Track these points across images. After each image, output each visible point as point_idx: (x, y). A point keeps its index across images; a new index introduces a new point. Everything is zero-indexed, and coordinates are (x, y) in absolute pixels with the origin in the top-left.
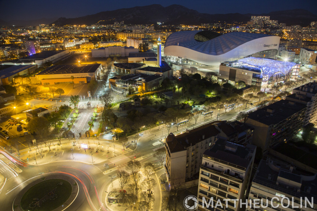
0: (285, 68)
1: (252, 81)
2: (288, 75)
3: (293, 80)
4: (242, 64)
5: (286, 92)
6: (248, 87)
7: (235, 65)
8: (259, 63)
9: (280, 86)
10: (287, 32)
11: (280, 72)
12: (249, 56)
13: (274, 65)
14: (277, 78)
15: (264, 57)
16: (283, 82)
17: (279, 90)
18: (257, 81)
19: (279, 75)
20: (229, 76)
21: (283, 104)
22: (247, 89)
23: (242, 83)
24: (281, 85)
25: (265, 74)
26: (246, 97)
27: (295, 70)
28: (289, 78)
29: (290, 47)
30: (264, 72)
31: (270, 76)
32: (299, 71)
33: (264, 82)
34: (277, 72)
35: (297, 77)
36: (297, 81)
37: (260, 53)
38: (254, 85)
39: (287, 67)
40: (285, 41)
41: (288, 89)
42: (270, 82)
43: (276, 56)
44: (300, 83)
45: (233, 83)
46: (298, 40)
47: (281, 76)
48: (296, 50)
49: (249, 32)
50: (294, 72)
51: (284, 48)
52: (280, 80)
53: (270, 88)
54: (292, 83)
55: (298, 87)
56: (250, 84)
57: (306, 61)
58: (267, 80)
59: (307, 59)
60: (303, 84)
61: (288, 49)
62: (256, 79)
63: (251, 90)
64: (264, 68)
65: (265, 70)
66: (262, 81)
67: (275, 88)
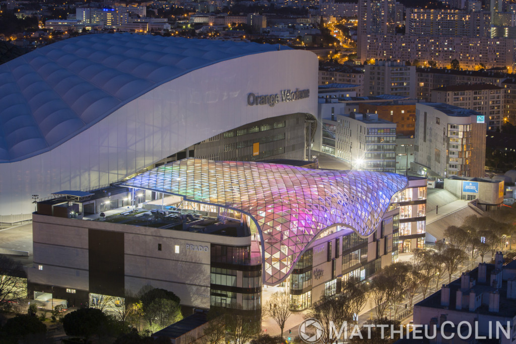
0: (362, 205)
1: (213, 287)
2: (378, 236)
3: (407, 258)
4: (149, 202)
6: (196, 318)
7: (114, 206)
8: (236, 188)
9: (353, 296)
10: (346, 29)
11: (342, 225)
12: (181, 156)
13: (307, 192)
14: (333, 255)
15: (256, 153)
16: (362, 273)
17: (349, 320)
18: (240, 285)
19: (337, 240)
20: (91, 270)
22: (195, 332)
23: (164, 301)
24: (356, 290)
25: (271, 244)
27: (408, 211)
28: (385, 253)
29: (371, 98)
30: (266, 232)
31: (298, 251)
32: (428, 211)
33: (273, 284)
34: (328, 227)
35: (422, 243)
36: (424, 265)
37: (235, 135)
38: (224, 305)
39: (369, 200)
40: (344, 71)
41: (391, 309)
42: (301, 281)
43: (314, 149)
44: (438, 273)
45: (117, 306)
46: (398, 66)
47: (351, 247)
48: (397, 112)
49: (168, 34)
50: (403, 218)
51: (342, 105)
52: (346, 266)
53: (305, 312)
54: (405, 276)
55: (434, 291)
56: (204, 300)
57: (447, 162)
58: (284, 271)
59: (450, 156)
60: (452, 276)
61: (363, 109)
62: (229, 271)
63: (215, 332)
64: (262, 214)
65: (270, 224)
66: (261, 278)
67: (332, 310)
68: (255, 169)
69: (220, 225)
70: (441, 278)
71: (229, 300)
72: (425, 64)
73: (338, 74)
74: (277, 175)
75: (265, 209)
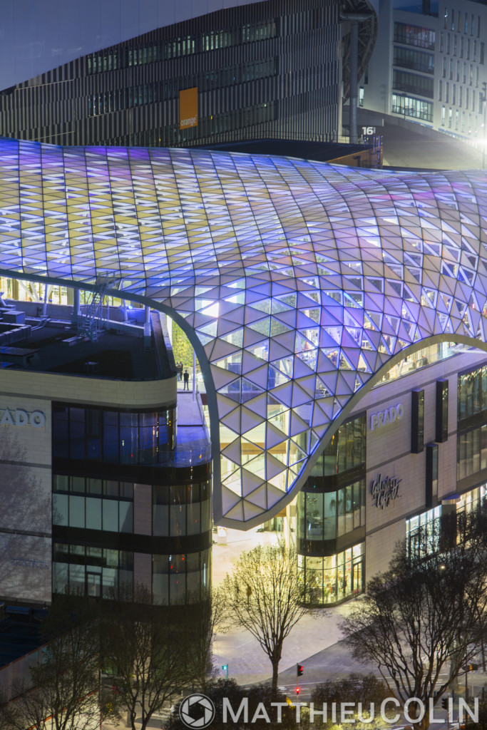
1: (62, 534)
6: (10, 633)
11: (456, 338)
13: (347, 239)
14: (429, 432)
15: (189, 122)
18: (143, 528)
19: (441, 385)
25: (239, 401)
30: (221, 364)
31: (319, 420)
33: (244, 524)
34: (413, 347)
37: (123, 66)
38: (94, 592)
42: (330, 513)
43: (367, 107)
52: (468, 467)
53: (346, 610)
56: (34, 578)
58: (280, 482)
62: (111, 486)
63: (68, 676)
64: (210, 309)
65: (234, 338)
66: (210, 503)
67: (427, 602)
68: (185, 170)
69: (80, 343)
71: (109, 576)
74: (254, 189)
75: (219, 292)
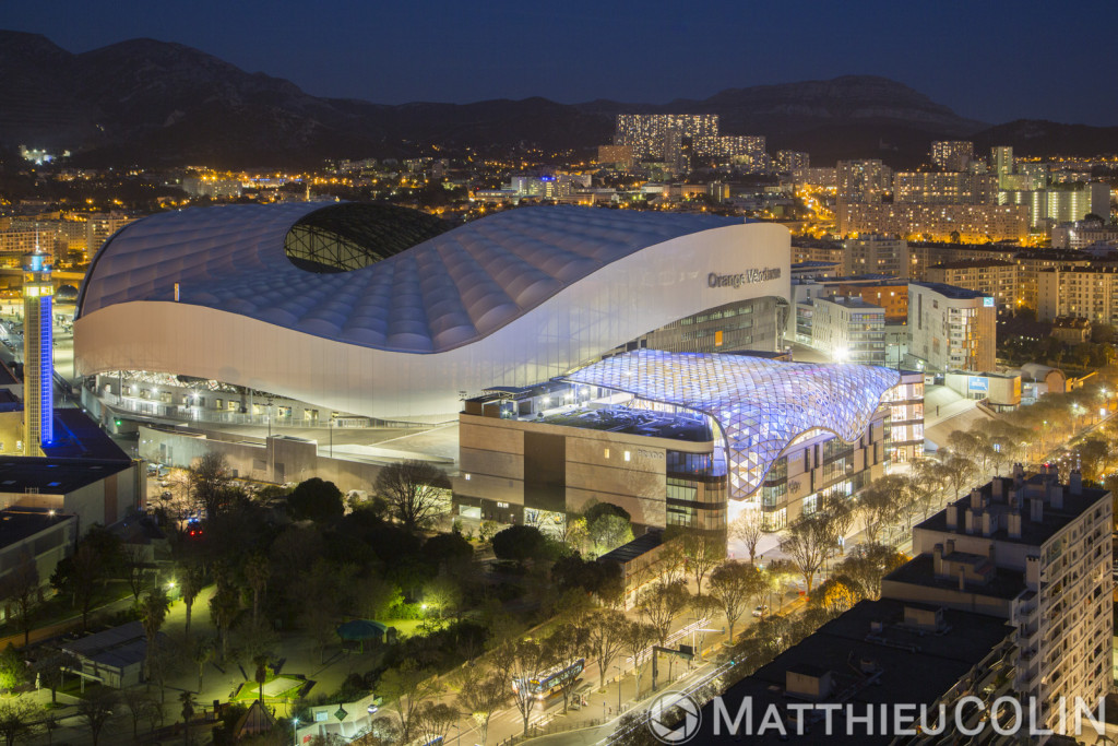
0: (845, 405)
1: (670, 501)
2: (866, 442)
3: (902, 469)
4: (594, 400)
5: (879, 552)
6: (650, 539)
7: (555, 405)
8: (695, 386)
9: (837, 514)
10: (822, 198)
11: (822, 428)
12: (632, 346)
13: (779, 389)
14: (812, 465)
15: (719, 343)
16: (847, 487)
17: (833, 543)
18: (701, 500)
19: (816, 446)
20: (525, 481)
21: (875, 625)
22: (649, 556)
23: (612, 518)
24: (840, 507)
25: (738, 451)
26: (642, 608)
27: (901, 412)
28: (876, 463)
29: (853, 278)
30: (731, 436)
31: (769, 459)
32: (926, 412)
33: (740, 499)
34: (805, 431)
35: (920, 450)
36: (924, 478)
37: (695, 323)
38: (682, 524)
39: (853, 399)
40: (821, 247)
41: (885, 531)
42: (774, 495)
43: (787, 339)
44: (942, 488)
45: (557, 523)
46: (884, 240)
47: (834, 455)
48: (885, 294)
49: (616, 206)
50: (896, 420)
51: (820, 286)
52: (827, 478)
53: (780, 534)
54: (899, 491)
55: (937, 511)
56: (660, 518)
57: (949, 353)
58: (754, 483)
59: (952, 346)
60: (959, 492)
61: (844, 291)
62: (689, 483)
63: (672, 556)
64: (727, 415)
65: (736, 426)
66: (726, 491)
67: (812, 531)
68: (718, 362)
69: (677, 427)
70: (946, 496)
71: (688, 518)
72: (918, 237)
73: (814, 250)
74: (744, 369)
75: (730, 408)
